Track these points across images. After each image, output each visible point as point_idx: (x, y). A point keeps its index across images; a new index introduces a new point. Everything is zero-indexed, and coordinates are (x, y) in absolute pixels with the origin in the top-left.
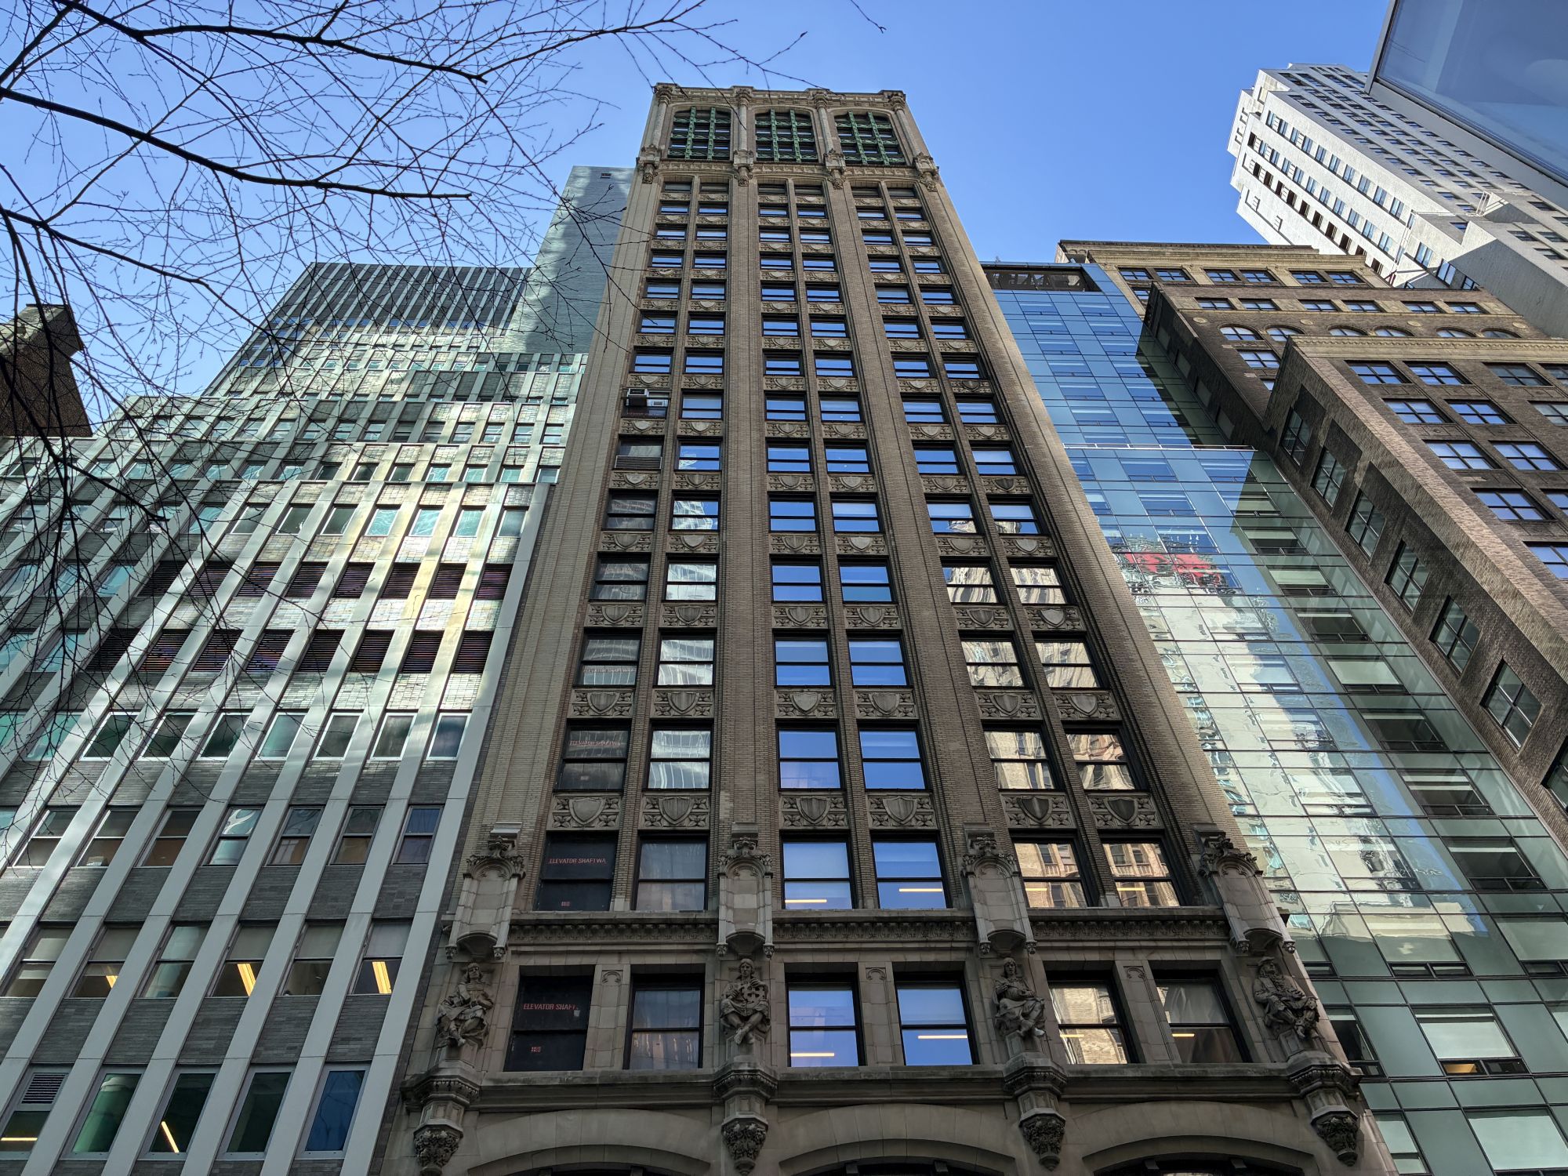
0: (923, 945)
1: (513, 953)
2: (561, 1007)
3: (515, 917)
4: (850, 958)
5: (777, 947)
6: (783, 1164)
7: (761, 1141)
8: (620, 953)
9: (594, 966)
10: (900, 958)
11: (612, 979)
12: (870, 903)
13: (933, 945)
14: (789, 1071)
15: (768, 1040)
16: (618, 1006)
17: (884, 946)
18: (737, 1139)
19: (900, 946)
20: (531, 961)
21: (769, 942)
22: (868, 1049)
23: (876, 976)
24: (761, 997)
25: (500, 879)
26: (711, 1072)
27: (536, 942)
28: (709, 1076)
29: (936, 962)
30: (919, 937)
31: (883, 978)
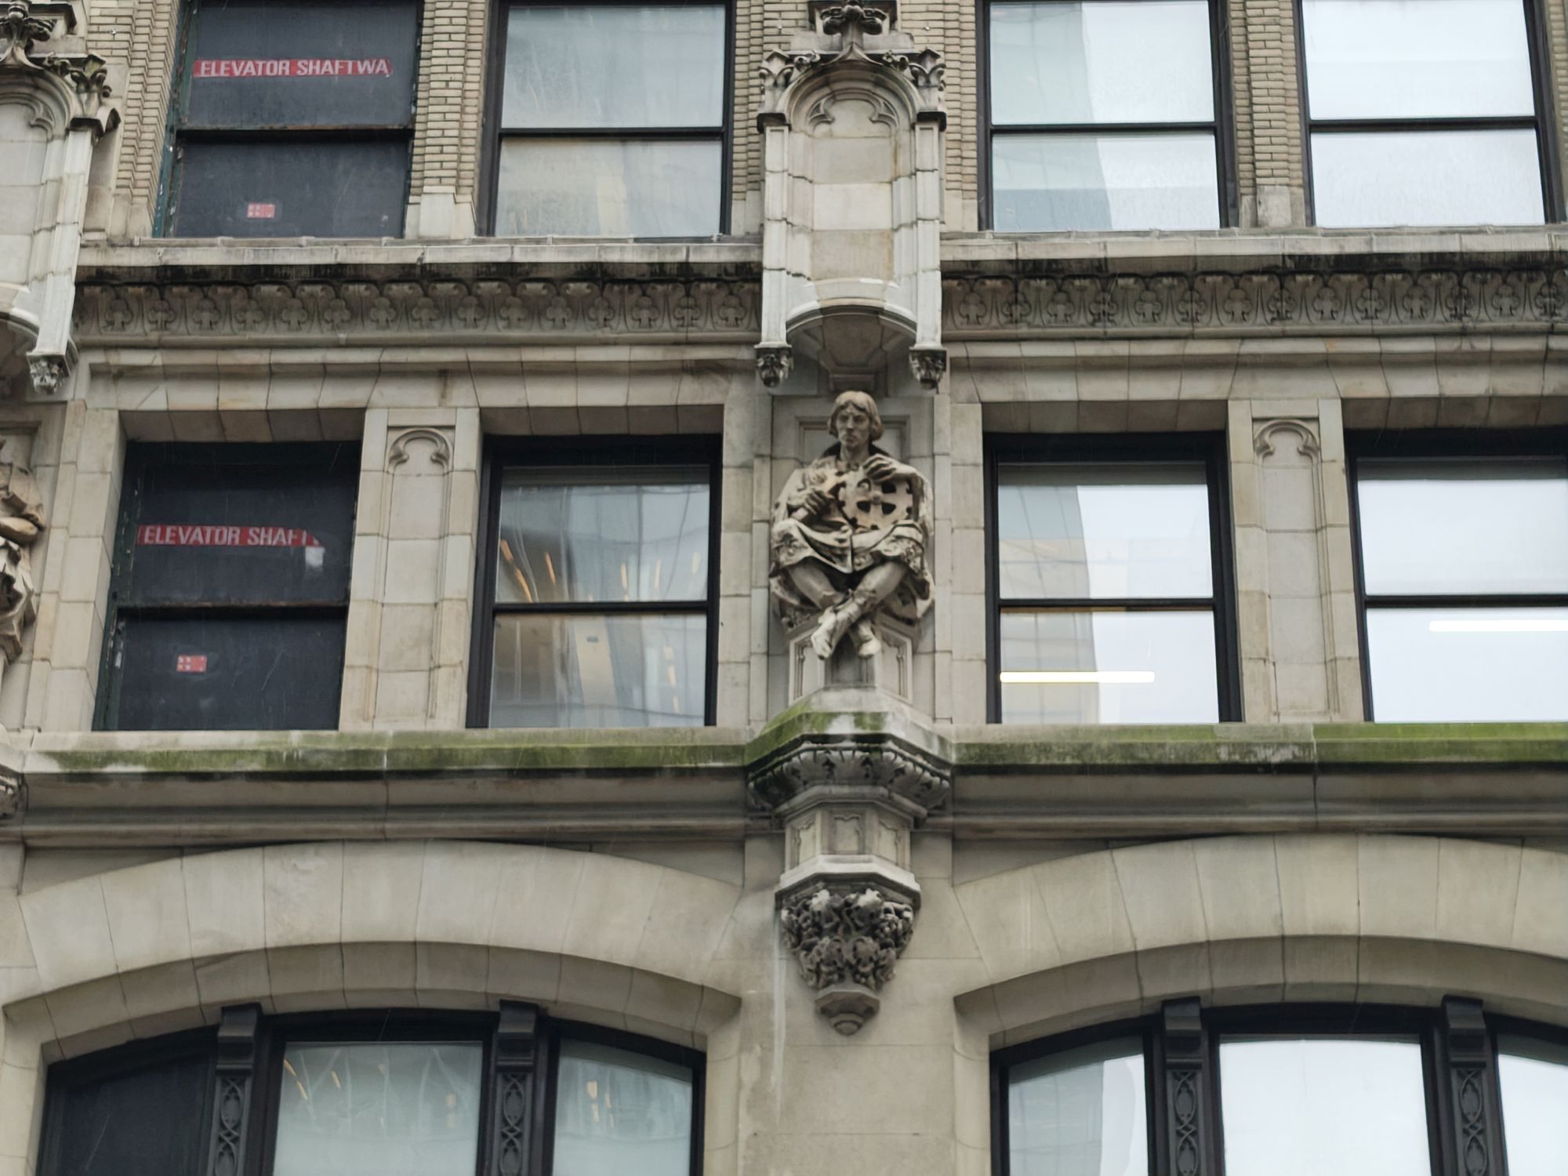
0: (1447, 346)
1: (96, 373)
2: (264, 537)
3: (94, 259)
4: (1201, 388)
5: (955, 351)
6: (967, 1005)
7: (899, 940)
8: (444, 374)
9: (357, 415)
10: (1371, 386)
11: (420, 453)
12: (1277, 206)
13: (1483, 345)
14: (993, 734)
15: (925, 645)
16: (443, 536)
17: (1317, 347)
18: (820, 933)
19: (1371, 346)
20: (155, 399)
21: (928, 337)
22: (1249, 670)
23: (1286, 445)
24: (900, 512)
25: (35, 136)
26: (745, 739)
27: (168, 337)
28: (738, 750)
29: (1492, 399)
30: (1439, 319)
31: (1310, 451)
